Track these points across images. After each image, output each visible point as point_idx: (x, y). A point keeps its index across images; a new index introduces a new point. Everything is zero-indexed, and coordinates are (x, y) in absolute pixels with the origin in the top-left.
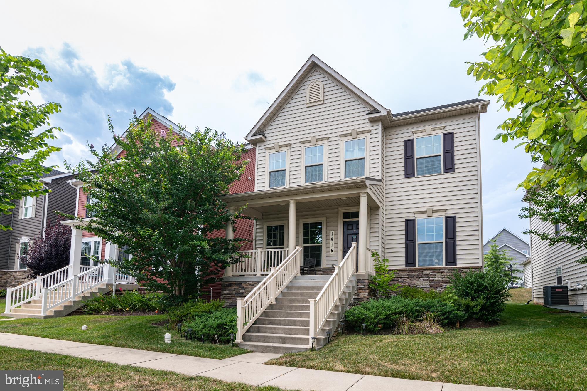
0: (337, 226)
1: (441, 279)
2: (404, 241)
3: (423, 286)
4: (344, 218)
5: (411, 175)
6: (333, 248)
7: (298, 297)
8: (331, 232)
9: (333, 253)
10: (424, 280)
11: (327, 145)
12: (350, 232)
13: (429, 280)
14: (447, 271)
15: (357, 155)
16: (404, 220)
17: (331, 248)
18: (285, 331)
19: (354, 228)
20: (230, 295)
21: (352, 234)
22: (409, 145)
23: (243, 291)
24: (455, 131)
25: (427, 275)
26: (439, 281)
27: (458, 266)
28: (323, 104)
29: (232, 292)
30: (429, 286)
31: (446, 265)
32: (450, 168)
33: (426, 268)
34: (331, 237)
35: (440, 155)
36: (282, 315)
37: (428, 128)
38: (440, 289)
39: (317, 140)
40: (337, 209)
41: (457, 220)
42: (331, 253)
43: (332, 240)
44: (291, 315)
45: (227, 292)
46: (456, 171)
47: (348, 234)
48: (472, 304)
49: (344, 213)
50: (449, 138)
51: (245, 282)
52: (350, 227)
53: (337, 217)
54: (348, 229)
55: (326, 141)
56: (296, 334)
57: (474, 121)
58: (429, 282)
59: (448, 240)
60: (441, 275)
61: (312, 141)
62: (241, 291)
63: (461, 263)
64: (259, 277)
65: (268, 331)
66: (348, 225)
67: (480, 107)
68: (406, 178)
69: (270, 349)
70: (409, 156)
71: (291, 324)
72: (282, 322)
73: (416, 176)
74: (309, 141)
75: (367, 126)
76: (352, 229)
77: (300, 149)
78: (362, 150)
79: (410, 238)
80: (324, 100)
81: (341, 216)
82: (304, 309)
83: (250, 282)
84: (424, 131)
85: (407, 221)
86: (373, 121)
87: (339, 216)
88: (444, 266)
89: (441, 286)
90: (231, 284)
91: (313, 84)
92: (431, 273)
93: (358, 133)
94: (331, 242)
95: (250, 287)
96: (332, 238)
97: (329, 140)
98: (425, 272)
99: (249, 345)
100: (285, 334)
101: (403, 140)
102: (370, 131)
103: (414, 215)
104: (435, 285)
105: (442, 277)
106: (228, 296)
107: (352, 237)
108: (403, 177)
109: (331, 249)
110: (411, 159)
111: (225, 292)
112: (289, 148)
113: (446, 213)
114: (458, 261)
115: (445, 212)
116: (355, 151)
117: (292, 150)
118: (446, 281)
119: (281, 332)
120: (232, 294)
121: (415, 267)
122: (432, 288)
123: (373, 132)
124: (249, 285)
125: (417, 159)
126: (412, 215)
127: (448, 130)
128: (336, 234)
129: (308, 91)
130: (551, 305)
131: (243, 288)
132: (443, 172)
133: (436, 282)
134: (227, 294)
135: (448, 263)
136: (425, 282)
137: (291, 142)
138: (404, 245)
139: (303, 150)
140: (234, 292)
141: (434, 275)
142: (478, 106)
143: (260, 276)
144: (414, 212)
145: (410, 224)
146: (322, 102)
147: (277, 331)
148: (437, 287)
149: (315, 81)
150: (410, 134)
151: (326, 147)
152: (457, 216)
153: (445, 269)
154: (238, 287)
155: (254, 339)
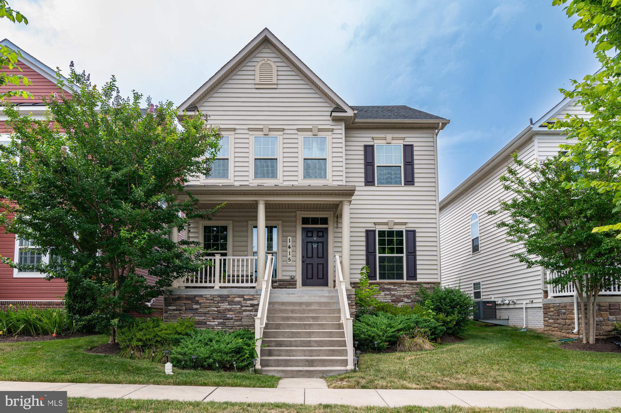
0: (296, 232)
1: (402, 294)
2: (364, 253)
3: (385, 301)
4: (303, 223)
5: (372, 183)
6: (290, 256)
7: (288, 314)
8: (288, 238)
9: (290, 262)
10: (385, 295)
11: (281, 137)
12: (310, 239)
13: (390, 294)
14: (408, 285)
15: (316, 154)
16: (364, 230)
17: (289, 256)
18: (304, 353)
19: (314, 235)
20: (178, 312)
21: (312, 243)
22: (369, 151)
23: (198, 306)
24: (415, 144)
25: (389, 290)
26: (401, 296)
27: (418, 281)
28: (276, 88)
29: (181, 308)
30: (390, 301)
31: (407, 280)
32: (410, 181)
33: (388, 282)
34: (289, 244)
35: (400, 167)
36: (286, 335)
37: (389, 136)
38: (401, 304)
39: (270, 130)
40: (295, 212)
41: (417, 235)
42: (289, 263)
43: (289, 247)
44: (297, 335)
45: (175, 308)
46: (416, 184)
47: (307, 242)
48: (449, 319)
49: (303, 218)
50: (408, 150)
51: (201, 296)
52: (310, 234)
53: (296, 221)
54: (307, 236)
55: (281, 133)
56: (319, 356)
57: (432, 136)
58: (390, 296)
59: (408, 254)
60: (402, 289)
61: (264, 129)
62: (195, 306)
63: (420, 279)
64: (217, 290)
65: (283, 353)
66: (307, 232)
67: (441, 124)
68: (366, 185)
69: (302, 373)
70: (369, 163)
71: (304, 345)
72: (294, 343)
73: (376, 184)
74: (261, 130)
75: (329, 124)
76: (312, 236)
77: (248, 137)
78: (322, 149)
79: (371, 250)
80: (277, 84)
81: (299, 221)
82: (307, 327)
83: (208, 296)
84: (385, 139)
85: (367, 232)
86: (336, 120)
87: (298, 221)
88: (405, 280)
89: (402, 301)
90: (179, 298)
91: (263, 62)
92: (392, 287)
93: (320, 130)
94: (289, 250)
95: (208, 301)
96: (289, 246)
97: (284, 132)
98: (386, 286)
99: (274, 370)
100: (305, 356)
101: (363, 144)
102: (332, 130)
103: (374, 226)
104: (397, 300)
105: (404, 291)
106: (176, 312)
107: (312, 246)
108: (363, 184)
109: (288, 258)
110: (371, 166)
111: (170, 308)
112: (232, 133)
113: (407, 226)
114: (418, 276)
115: (405, 225)
116: (314, 149)
117: (237, 136)
118: (407, 295)
119: (299, 354)
120: (181, 310)
121: (376, 281)
122: (393, 303)
123: (335, 131)
124: (207, 299)
125: (377, 166)
126: (373, 225)
127: (408, 141)
128: (294, 241)
129: (257, 69)
130: (482, 319)
131: (197, 303)
132: (403, 184)
133: (397, 296)
134: (174, 310)
135: (409, 278)
136: (386, 296)
137: (236, 127)
138: (364, 257)
139: (252, 139)
140: (184, 308)
141: (396, 290)
142: (439, 123)
143: (219, 288)
144: (374, 223)
145: (371, 234)
146: (275, 86)
147: (294, 353)
148: (398, 302)
149: (266, 60)
150: (370, 139)
151: (280, 139)
152: (417, 230)
153: (406, 283)
154: (190, 302)
155: (273, 364)
